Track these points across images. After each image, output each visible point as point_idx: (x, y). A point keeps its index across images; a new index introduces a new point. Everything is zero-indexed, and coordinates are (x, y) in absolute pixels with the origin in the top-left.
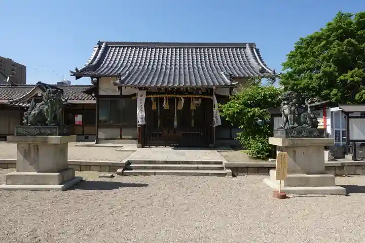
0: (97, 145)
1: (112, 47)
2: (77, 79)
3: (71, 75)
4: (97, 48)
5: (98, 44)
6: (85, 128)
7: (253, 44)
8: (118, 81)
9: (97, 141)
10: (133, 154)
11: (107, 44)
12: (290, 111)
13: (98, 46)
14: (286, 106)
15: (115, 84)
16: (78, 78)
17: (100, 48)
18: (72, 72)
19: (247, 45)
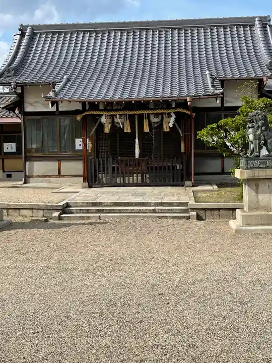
0: (25, 185)
1: (41, 34)
4: (19, 36)
5: (20, 30)
6: (5, 161)
8: (51, 94)
9: (25, 179)
10: (74, 195)
11: (33, 28)
12: (255, 135)
13: (19, 32)
14: (250, 130)
15: (47, 98)
17: (23, 35)
19: (256, 19)
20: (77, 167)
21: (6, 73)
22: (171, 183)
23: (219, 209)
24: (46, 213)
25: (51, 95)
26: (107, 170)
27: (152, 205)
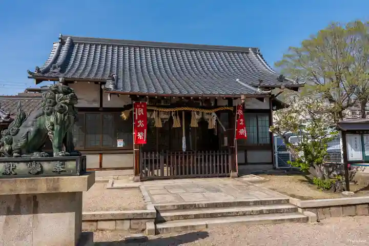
2: (37, 83)
3: (29, 77)
4: (59, 44)
5: (60, 38)
7: (256, 49)
11: (72, 39)
13: (59, 41)
16: (38, 81)
17: (62, 43)
18: (30, 73)
19: (250, 49)
20: (129, 160)
21: (51, 70)
22: (218, 174)
23: (329, 207)
24: (134, 224)
25: (111, 87)
26: (159, 162)
27: (251, 204)
